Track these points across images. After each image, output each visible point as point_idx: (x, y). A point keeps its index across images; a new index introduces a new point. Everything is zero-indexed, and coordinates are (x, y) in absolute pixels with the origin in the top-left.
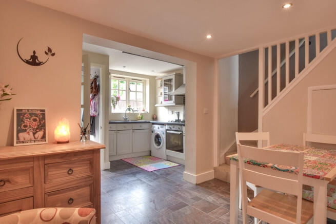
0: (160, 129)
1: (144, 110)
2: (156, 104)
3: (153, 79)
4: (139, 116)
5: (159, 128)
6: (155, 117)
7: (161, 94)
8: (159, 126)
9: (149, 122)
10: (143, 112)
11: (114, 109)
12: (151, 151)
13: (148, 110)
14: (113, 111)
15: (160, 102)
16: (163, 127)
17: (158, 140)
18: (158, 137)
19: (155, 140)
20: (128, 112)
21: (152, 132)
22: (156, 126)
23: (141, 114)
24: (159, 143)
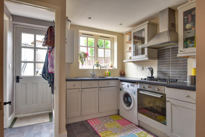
0: (130, 87)
1: (112, 67)
2: (123, 60)
3: (121, 36)
4: (107, 72)
5: (128, 86)
6: (122, 73)
7: (130, 48)
8: (129, 84)
9: (117, 79)
10: (111, 68)
11: (82, 65)
12: (119, 110)
13: (115, 66)
14: (81, 67)
15: (129, 58)
16: (134, 86)
17: (128, 99)
18: (127, 96)
19: (124, 99)
20: (95, 68)
21: (121, 90)
22: (125, 84)
23: (109, 70)
24: (128, 103)
